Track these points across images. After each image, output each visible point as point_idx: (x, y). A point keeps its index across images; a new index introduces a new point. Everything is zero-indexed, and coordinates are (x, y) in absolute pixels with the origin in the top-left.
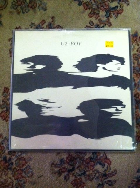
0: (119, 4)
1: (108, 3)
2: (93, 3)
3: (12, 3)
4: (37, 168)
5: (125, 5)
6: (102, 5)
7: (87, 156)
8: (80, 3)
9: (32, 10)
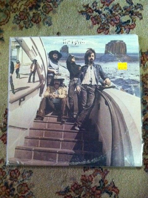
0: (131, 18)
1: (119, 17)
2: (103, 16)
3: (14, 17)
4: (40, 195)
5: (137, 19)
6: (112, 18)
7: (93, 184)
8: (88, 17)
9: (36, 25)
